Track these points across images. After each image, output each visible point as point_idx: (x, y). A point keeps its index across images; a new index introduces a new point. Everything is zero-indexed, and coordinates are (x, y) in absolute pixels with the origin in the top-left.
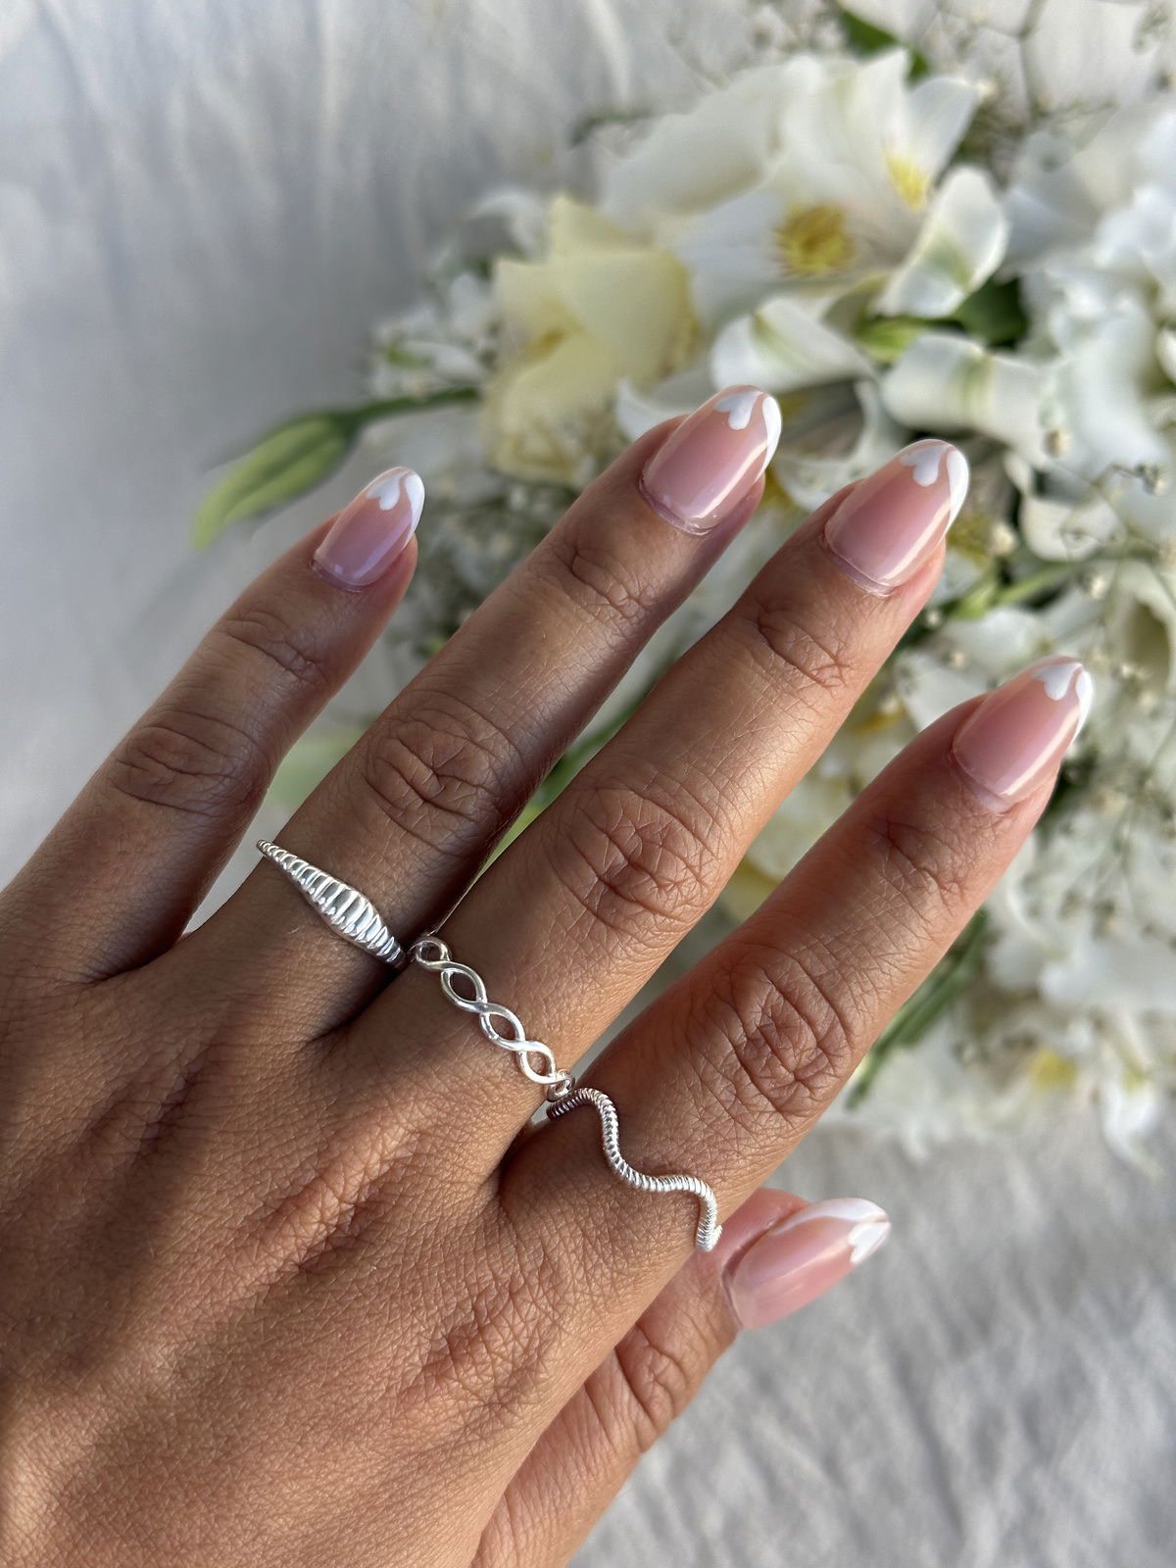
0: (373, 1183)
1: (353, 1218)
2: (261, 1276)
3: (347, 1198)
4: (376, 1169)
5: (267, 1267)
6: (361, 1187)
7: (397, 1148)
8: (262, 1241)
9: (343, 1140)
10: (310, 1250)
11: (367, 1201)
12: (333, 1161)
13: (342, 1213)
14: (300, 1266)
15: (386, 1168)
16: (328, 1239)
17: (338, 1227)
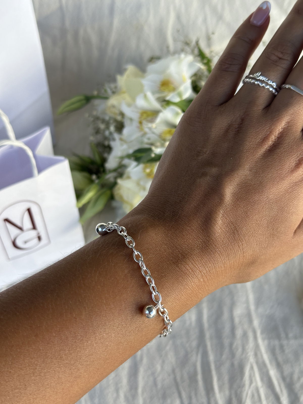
0: (280, 133)
1: (278, 140)
2: (262, 152)
3: (276, 136)
4: (281, 130)
5: (263, 150)
6: (278, 134)
7: (284, 126)
8: (261, 145)
9: (274, 125)
10: (270, 146)
11: (280, 136)
12: (272, 129)
13: (275, 139)
14: (269, 150)
15: (282, 130)
16: (273, 144)
17: (275, 142)
